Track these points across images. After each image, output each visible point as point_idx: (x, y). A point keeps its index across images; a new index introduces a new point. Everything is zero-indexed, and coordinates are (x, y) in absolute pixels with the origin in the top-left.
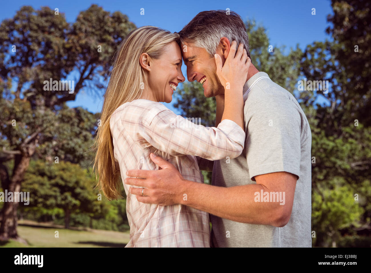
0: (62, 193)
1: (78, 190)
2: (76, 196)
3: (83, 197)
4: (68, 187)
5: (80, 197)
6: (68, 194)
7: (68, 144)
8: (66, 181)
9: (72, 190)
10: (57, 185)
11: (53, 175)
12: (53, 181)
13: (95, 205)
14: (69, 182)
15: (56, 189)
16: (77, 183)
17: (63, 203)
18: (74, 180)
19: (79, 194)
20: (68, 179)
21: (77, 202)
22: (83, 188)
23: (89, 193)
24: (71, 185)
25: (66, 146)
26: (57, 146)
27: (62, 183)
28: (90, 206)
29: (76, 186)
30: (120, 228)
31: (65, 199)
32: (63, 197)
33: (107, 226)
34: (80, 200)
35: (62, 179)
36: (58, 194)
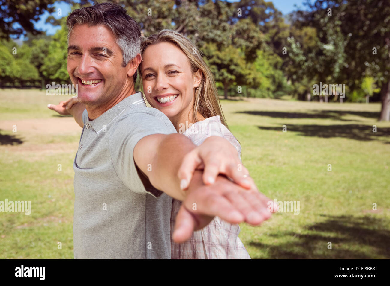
0: (219, 69)
1: (233, 67)
2: (231, 72)
3: (237, 72)
4: (224, 65)
5: (235, 73)
6: (224, 71)
7: (208, 35)
8: (222, 60)
9: (227, 67)
10: (214, 63)
11: (211, 55)
12: (211, 60)
13: (247, 79)
14: (225, 60)
15: (214, 67)
16: (231, 61)
17: (221, 78)
18: (228, 58)
19: (234, 70)
20: (223, 58)
21: (233, 77)
22: (236, 65)
23: (242, 68)
24: (226, 63)
25: (206, 37)
26: (199, 37)
27: (219, 61)
28: (244, 80)
29: (230, 63)
30: (276, 94)
31: (222, 75)
32: (220, 73)
33: (264, 94)
34: (235, 75)
35: (218, 58)
36: (216, 71)
